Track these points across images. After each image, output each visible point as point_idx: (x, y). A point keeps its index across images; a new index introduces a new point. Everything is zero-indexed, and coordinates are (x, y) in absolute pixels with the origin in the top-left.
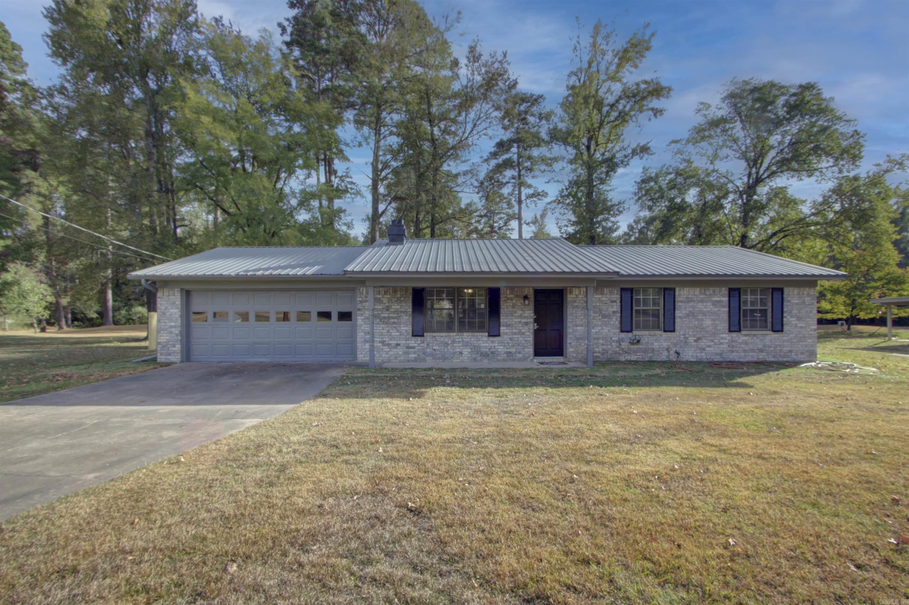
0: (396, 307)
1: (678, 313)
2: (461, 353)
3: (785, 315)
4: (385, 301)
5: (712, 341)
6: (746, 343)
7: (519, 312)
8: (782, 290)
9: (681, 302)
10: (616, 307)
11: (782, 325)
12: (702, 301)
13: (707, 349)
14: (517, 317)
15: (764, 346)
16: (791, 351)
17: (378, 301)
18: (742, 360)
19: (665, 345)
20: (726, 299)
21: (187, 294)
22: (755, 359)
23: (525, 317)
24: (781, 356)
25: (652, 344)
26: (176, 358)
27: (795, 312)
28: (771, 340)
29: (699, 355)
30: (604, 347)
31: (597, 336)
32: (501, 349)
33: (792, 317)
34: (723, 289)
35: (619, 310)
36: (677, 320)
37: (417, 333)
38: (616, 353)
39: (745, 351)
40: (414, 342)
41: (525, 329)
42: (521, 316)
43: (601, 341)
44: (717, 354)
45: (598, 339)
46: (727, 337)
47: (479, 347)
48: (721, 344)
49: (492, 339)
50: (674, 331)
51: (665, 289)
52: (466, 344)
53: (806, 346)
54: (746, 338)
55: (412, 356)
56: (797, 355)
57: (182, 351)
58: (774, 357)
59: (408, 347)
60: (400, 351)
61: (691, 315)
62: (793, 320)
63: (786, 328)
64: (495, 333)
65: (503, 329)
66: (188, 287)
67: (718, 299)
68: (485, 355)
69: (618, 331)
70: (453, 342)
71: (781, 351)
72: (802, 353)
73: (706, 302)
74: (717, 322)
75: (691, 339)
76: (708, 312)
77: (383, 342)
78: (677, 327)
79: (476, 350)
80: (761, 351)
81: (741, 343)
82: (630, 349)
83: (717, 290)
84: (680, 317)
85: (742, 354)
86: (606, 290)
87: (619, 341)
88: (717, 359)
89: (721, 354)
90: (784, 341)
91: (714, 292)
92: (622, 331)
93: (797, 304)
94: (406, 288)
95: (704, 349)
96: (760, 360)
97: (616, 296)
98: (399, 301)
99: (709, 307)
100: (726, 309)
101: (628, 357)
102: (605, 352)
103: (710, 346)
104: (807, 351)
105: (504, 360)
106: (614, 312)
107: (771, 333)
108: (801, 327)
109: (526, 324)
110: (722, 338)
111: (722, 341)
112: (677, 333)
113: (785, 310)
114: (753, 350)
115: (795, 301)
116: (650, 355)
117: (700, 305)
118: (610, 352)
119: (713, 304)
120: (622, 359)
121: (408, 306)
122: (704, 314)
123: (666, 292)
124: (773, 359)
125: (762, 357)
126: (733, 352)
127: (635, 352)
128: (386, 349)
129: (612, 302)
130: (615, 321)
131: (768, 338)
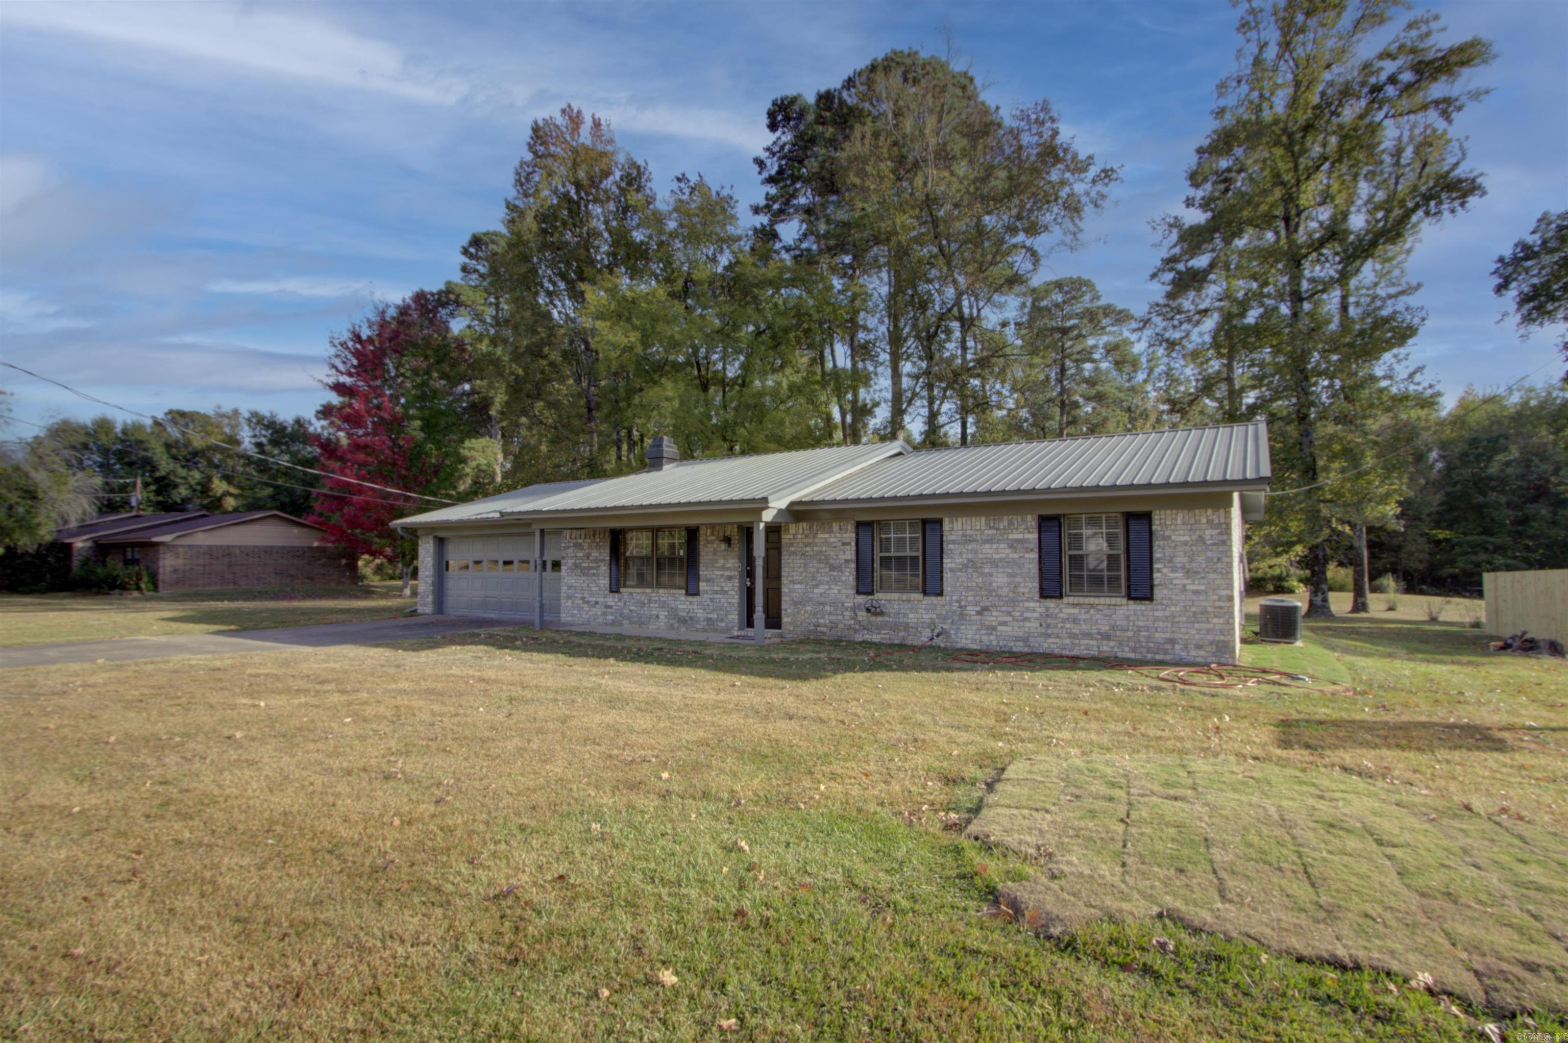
0: (595, 554)
1: (948, 563)
2: (657, 617)
3: (1156, 566)
4: (586, 546)
5: (1009, 614)
6: (1075, 621)
7: (722, 561)
8: (1147, 517)
9: (954, 542)
10: (850, 553)
11: (1152, 587)
12: (990, 541)
13: (1000, 628)
14: (719, 569)
15: (1113, 627)
16: (1172, 641)
17: (579, 546)
18: (1066, 652)
19: (926, 617)
20: (1034, 536)
21: (441, 542)
22: (1094, 652)
23: (727, 569)
24: (1149, 650)
25: (905, 615)
26: (429, 609)
27: (1181, 559)
28: (1127, 617)
29: (985, 638)
30: (833, 618)
31: (821, 600)
32: (701, 614)
33: (1174, 570)
34: (1029, 518)
35: (854, 557)
36: (947, 575)
37: (615, 588)
38: (849, 627)
39: (1072, 636)
40: (612, 600)
41: (728, 586)
42: (724, 568)
43: (828, 608)
44: (1017, 639)
45: (823, 604)
46: (1038, 607)
47: (676, 609)
48: (1025, 620)
49: (690, 599)
50: (941, 594)
51: (924, 522)
52: (663, 605)
53: (1208, 631)
54: (1076, 611)
55: (610, 618)
56: (1186, 648)
57: (434, 602)
58: (1134, 650)
59: (607, 607)
60: (598, 610)
61: (971, 565)
62: (1178, 578)
63: (1158, 593)
64: (692, 591)
65: (703, 586)
66: (441, 534)
67: (1020, 536)
68: (682, 621)
69: (853, 592)
70: (650, 601)
71: (1149, 639)
72: (1199, 647)
73: (999, 542)
74: (1018, 579)
75: (971, 610)
76: (1001, 560)
77: (583, 599)
78: (947, 588)
79: (674, 614)
80: (1107, 637)
81: (1064, 621)
82: (870, 622)
83: (1017, 519)
84: (952, 570)
85: (1067, 641)
86: (835, 526)
87: (854, 609)
88: (1019, 647)
89: (1025, 640)
90: (1157, 619)
91: (1011, 523)
92: (858, 592)
93: (1185, 543)
94: (605, 529)
95: (994, 629)
96: (1101, 656)
97: (850, 536)
98: (598, 547)
99: (1003, 551)
100: (1035, 555)
101: (867, 637)
102: (834, 626)
103: (1005, 624)
104: (1211, 643)
105: (704, 630)
106: (847, 561)
107: (1124, 601)
108: (1196, 592)
109: (730, 578)
110: (1028, 609)
111: (1027, 615)
112: (946, 598)
113: (1157, 555)
114: (1088, 635)
115: (1181, 536)
116: (902, 634)
117: (987, 548)
118: (841, 626)
119: (1011, 546)
120: (859, 638)
121: (605, 554)
122: (994, 563)
123: (928, 526)
124: (1131, 655)
125: (1107, 648)
126: (1049, 636)
127: (879, 628)
128: (586, 607)
129: (844, 544)
130: (849, 574)
131: (1121, 612)
